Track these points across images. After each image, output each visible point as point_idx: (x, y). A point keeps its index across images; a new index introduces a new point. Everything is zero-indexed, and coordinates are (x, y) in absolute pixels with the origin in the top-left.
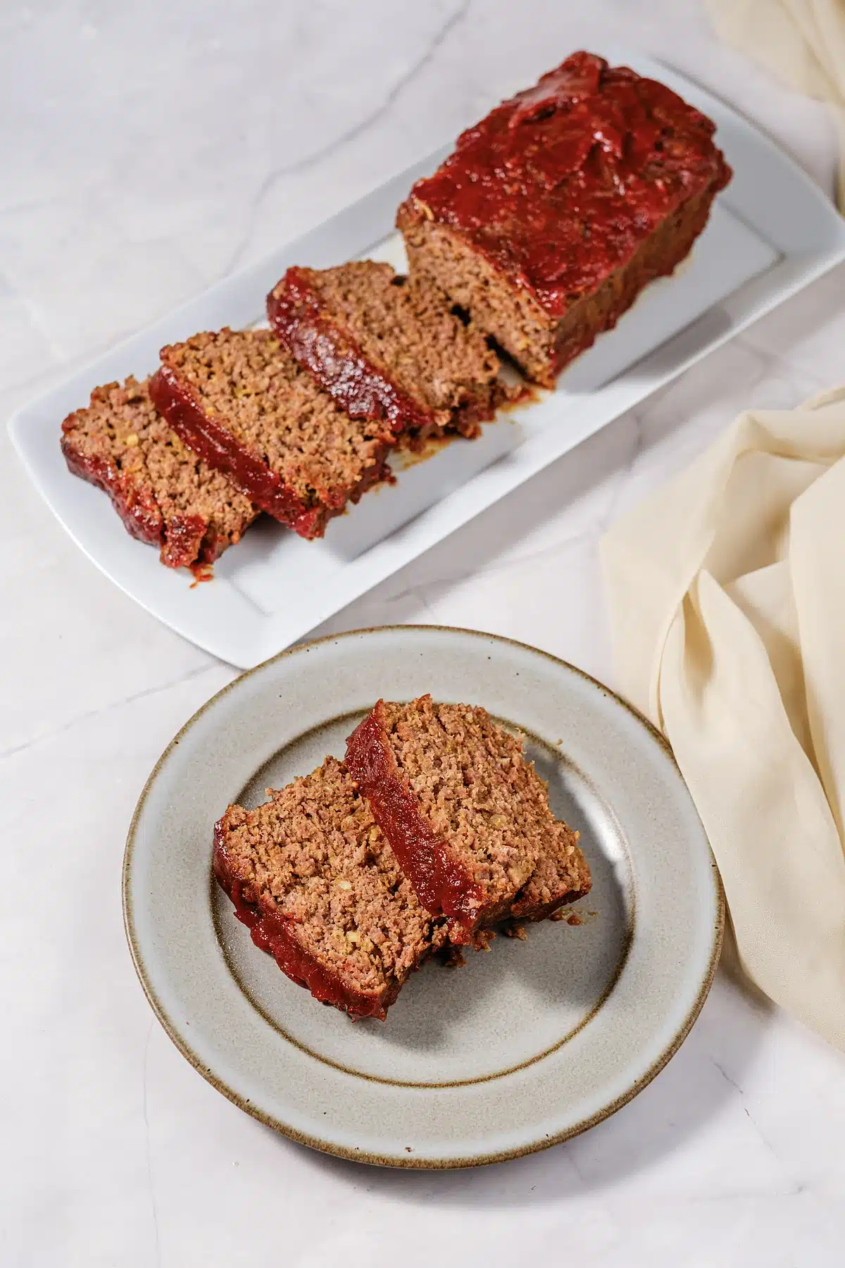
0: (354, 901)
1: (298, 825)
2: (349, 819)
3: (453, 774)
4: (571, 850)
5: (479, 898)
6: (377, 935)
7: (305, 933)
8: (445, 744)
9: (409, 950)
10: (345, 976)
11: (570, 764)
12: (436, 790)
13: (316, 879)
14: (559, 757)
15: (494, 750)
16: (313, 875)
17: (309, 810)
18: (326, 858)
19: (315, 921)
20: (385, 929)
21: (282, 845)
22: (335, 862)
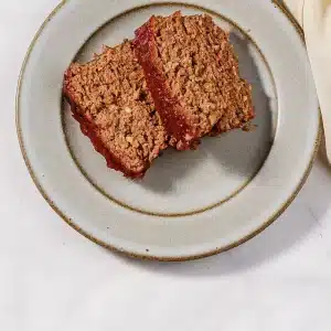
0: (132, 120)
1: (107, 75)
2: (133, 74)
3: (187, 60)
4: (246, 98)
5: (191, 134)
6: (141, 139)
7: (105, 135)
8: (184, 41)
9: (157, 147)
10: (123, 160)
11: (253, 43)
12: (176, 70)
13: (113, 106)
14: (248, 39)
15: (211, 42)
16: (113, 103)
17: (113, 67)
18: (120, 94)
19: (110, 129)
20: (145, 136)
21: (98, 85)
22: (124, 97)
